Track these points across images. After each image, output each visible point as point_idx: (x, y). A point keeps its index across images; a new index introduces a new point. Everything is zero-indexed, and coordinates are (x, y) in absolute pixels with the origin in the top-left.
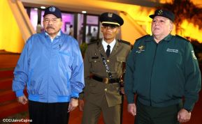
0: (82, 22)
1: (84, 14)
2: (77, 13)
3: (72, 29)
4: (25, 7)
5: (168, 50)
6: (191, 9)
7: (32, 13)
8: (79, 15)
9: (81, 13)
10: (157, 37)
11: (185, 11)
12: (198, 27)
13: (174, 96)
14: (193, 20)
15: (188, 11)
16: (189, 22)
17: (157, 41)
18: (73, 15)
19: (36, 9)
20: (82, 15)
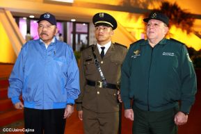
0: (72, 30)
1: (73, 22)
2: (67, 21)
3: (62, 37)
5: (164, 54)
7: (21, 23)
9: (70, 22)
10: (152, 40)
13: (171, 100)
17: (153, 45)
18: (62, 24)
19: (25, 18)
20: (72, 24)
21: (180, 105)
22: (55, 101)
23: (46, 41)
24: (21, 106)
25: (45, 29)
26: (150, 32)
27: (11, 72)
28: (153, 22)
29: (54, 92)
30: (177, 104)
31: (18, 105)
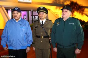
0: (31, 14)
1: (32, 11)
2: (29, 11)
4: (6, 9)
5: (70, 24)
6: (78, 6)
7: (9, 12)
8: (30, 11)
11: (75, 8)
12: (81, 14)
14: (79, 11)
15: (77, 7)
16: (77, 12)
17: (65, 20)
18: (27, 12)
19: (11, 10)
20: (31, 12)
21: (77, 45)
22: (22, 45)
23: (17, 20)
24: (7, 48)
25: (16, 15)
26: (63, 15)
27: (2, 33)
28: (65, 10)
29: (21, 42)
30: (76, 45)
31: (5, 48)
